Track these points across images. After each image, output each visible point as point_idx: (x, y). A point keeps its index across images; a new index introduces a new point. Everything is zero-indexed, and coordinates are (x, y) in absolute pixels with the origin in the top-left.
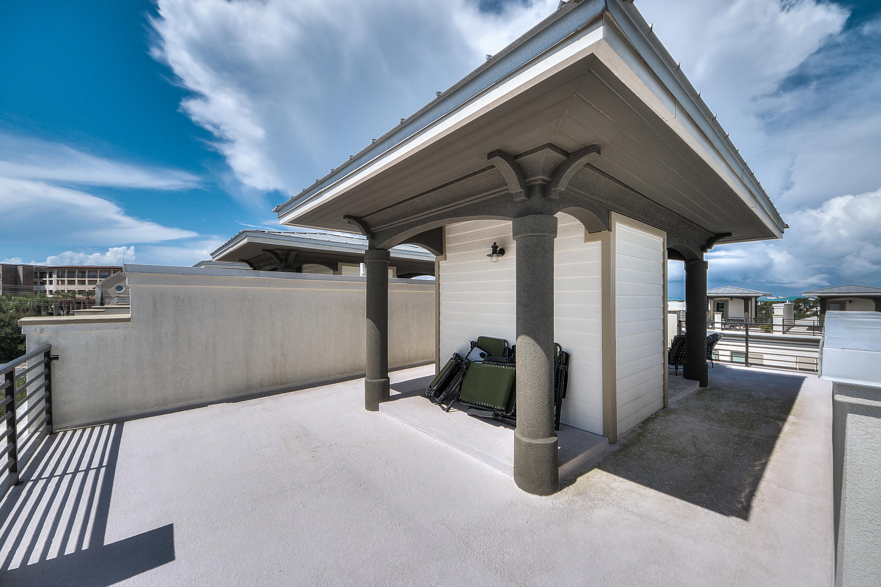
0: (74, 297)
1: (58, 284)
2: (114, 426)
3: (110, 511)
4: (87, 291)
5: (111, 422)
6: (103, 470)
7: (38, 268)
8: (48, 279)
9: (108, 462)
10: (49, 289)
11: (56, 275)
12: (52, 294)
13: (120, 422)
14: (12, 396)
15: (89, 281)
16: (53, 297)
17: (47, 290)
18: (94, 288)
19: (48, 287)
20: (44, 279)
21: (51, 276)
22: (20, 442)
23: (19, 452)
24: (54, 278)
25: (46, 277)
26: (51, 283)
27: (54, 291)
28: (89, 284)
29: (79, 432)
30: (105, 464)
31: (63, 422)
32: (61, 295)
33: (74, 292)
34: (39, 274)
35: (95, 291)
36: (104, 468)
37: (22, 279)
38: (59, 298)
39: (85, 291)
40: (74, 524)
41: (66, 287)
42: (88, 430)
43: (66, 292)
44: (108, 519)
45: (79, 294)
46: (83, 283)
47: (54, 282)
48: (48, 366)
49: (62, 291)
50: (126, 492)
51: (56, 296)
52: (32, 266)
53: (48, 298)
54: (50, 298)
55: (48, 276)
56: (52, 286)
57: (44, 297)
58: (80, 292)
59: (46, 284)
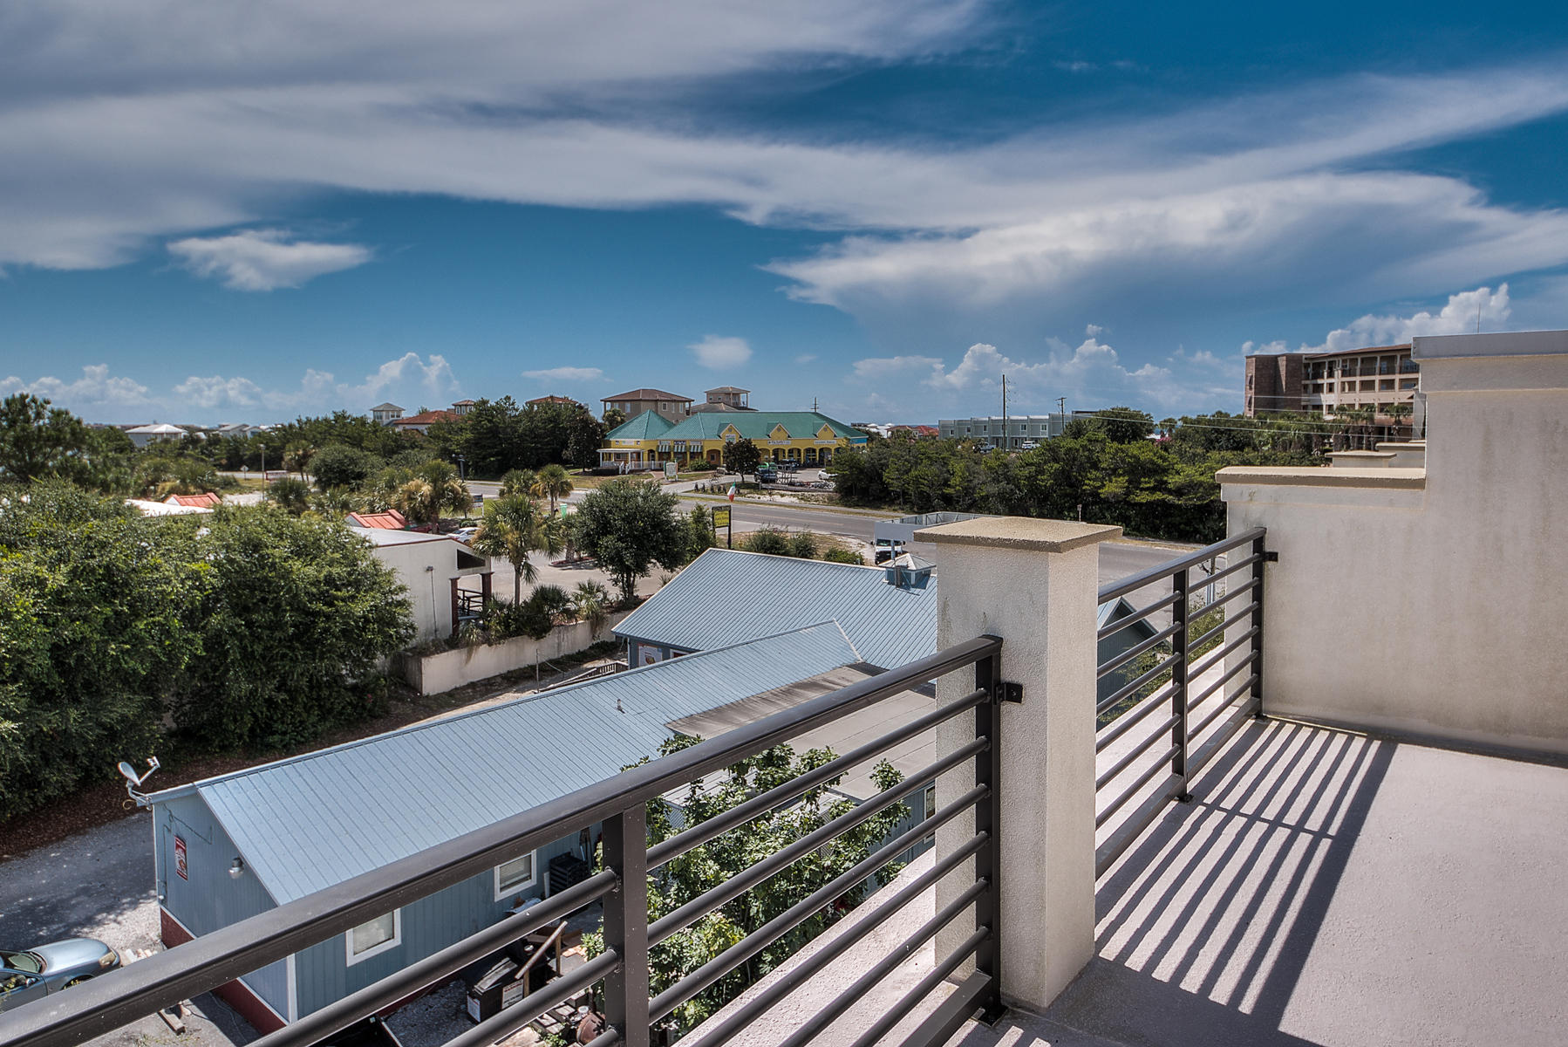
0: (1371, 419)
1: (1343, 389)
2: (1376, 745)
3: (1312, 952)
4: (1396, 404)
5: (1372, 733)
6: (1325, 844)
7: (1311, 358)
8: (1325, 381)
9: (1340, 829)
10: (1328, 403)
11: (1340, 372)
12: (1332, 414)
13: (1390, 738)
14: (1183, 623)
15: (1401, 380)
16: (1334, 421)
17: (1324, 404)
18: (1412, 397)
19: (1326, 399)
20: (1320, 381)
21: (1331, 375)
22: (1193, 720)
23: (1191, 738)
24: (1337, 379)
25: (1322, 377)
26: (1331, 388)
27: (1335, 407)
28: (1401, 388)
29: (1305, 733)
30: (1333, 831)
31: (1280, 701)
32: (1348, 415)
33: (1371, 407)
34: (1312, 370)
35: (1412, 403)
36: (1329, 841)
37: (1284, 383)
38: (1344, 421)
39: (1393, 404)
40: (1242, 941)
41: (1358, 398)
42: (1323, 736)
43: (1357, 407)
44: (1304, 971)
45: (1381, 411)
46: (1388, 385)
47: (1337, 388)
48: (1259, 572)
49: (1348, 405)
50: (1356, 925)
51: (1339, 417)
52: (1301, 355)
53: (1325, 421)
54: (1328, 422)
55: (1326, 374)
56: (1335, 396)
57: (1319, 418)
58: (1384, 407)
59: (1323, 392)
